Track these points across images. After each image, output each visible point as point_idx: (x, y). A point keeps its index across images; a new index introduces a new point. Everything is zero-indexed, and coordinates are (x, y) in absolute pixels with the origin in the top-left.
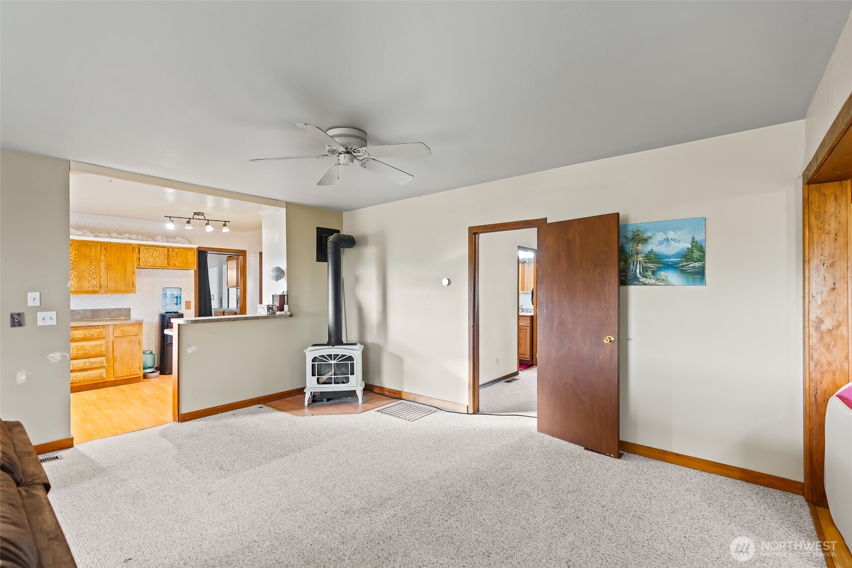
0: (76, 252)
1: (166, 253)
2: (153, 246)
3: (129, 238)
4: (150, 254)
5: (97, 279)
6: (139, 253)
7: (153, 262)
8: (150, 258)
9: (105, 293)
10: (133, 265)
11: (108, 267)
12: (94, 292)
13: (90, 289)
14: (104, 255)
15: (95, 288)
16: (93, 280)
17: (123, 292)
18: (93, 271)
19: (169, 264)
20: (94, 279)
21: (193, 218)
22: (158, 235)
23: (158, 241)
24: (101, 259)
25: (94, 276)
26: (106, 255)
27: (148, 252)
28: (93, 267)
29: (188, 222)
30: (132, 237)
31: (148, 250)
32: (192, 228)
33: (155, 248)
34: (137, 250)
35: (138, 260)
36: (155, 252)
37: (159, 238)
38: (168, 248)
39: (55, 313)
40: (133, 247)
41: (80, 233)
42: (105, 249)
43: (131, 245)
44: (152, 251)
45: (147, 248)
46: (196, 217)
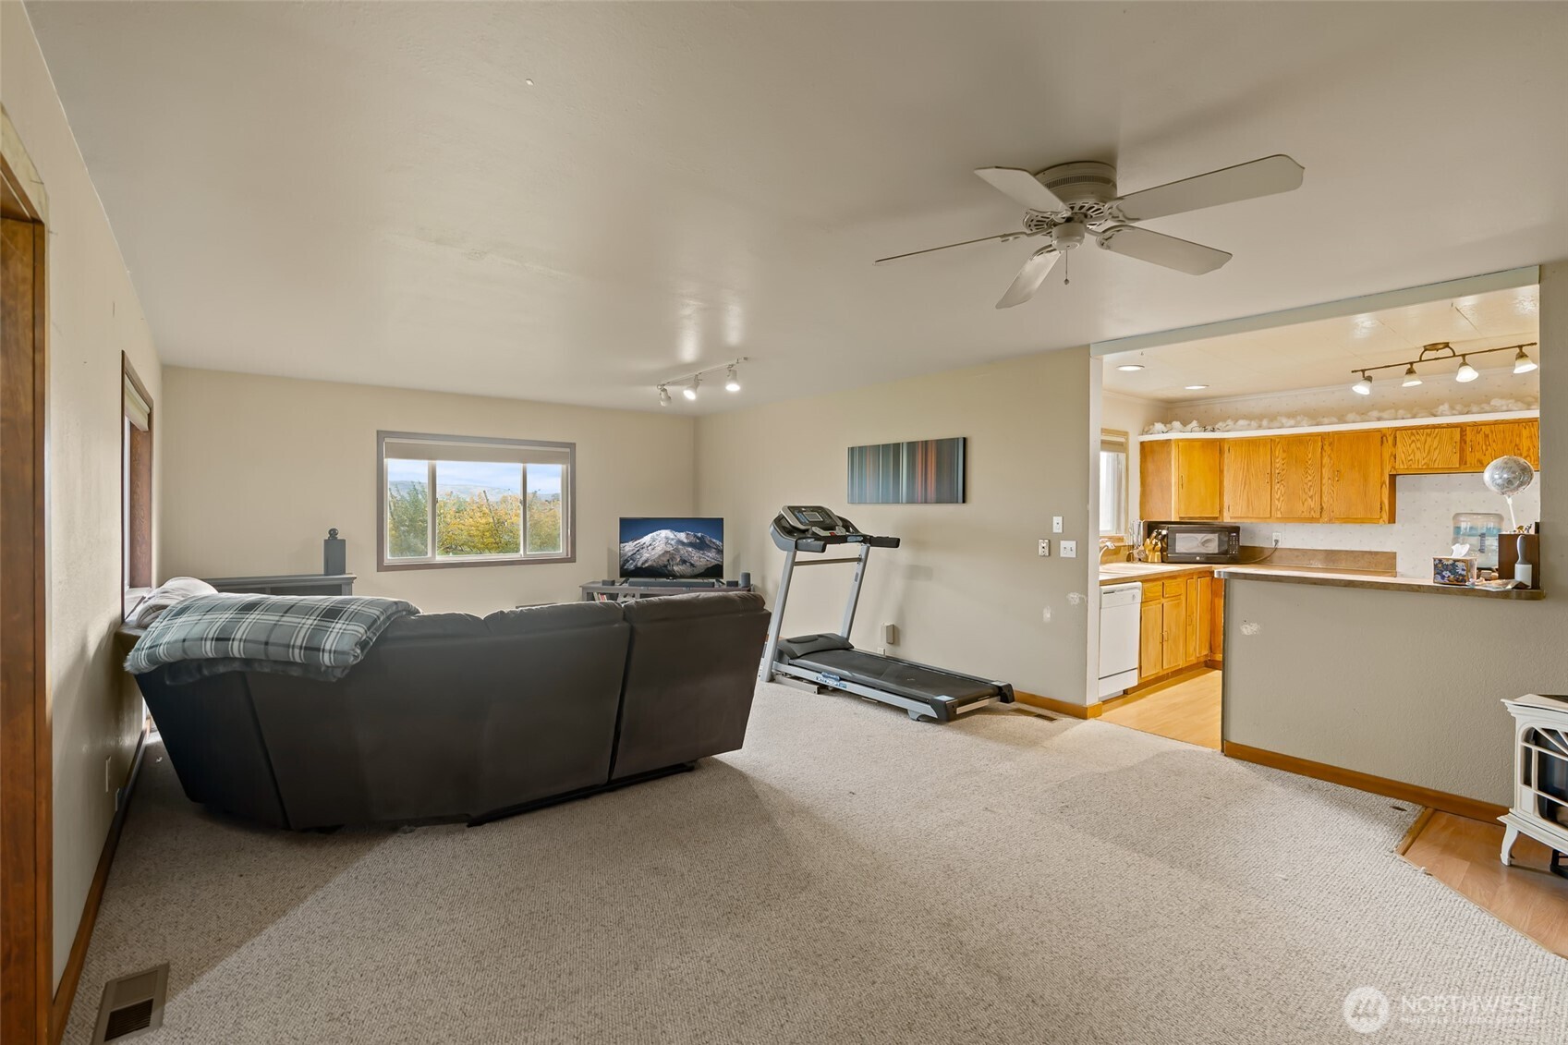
0: (1285, 455)
1: (1457, 437)
2: (1427, 427)
3: (1379, 419)
4: (1419, 445)
5: (1317, 498)
6: (1395, 444)
7: (1425, 460)
8: (1418, 453)
9: (1330, 521)
10: (1382, 469)
11: (1338, 475)
12: (1312, 520)
13: (1306, 515)
14: (1329, 456)
15: (1312, 513)
16: (1310, 500)
17: (1362, 521)
18: (1310, 484)
19: (1463, 461)
20: (1311, 497)
21: (1421, 361)
22: (1440, 402)
23: (1442, 415)
24: (1324, 462)
25: (1311, 494)
26: (1332, 455)
27: (1413, 441)
28: (1310, 478)
29: (1410, 372)
30: (1385, 415)
31: (1413, 438)
32: (1419, 383)
33: (1429, 431)
34: (1390, 440)
35: (1392, 458)
36: (1429, 439)
37: (1445, 407)
38: (1462, 428)
39: (1075, 542)
40: (1382, 435)
41: (1292, 422)
42: (1330, 444)
43: (1379, 430)
44: (1423, 438)
45: (1412, 434)
46: (1428, 355)
